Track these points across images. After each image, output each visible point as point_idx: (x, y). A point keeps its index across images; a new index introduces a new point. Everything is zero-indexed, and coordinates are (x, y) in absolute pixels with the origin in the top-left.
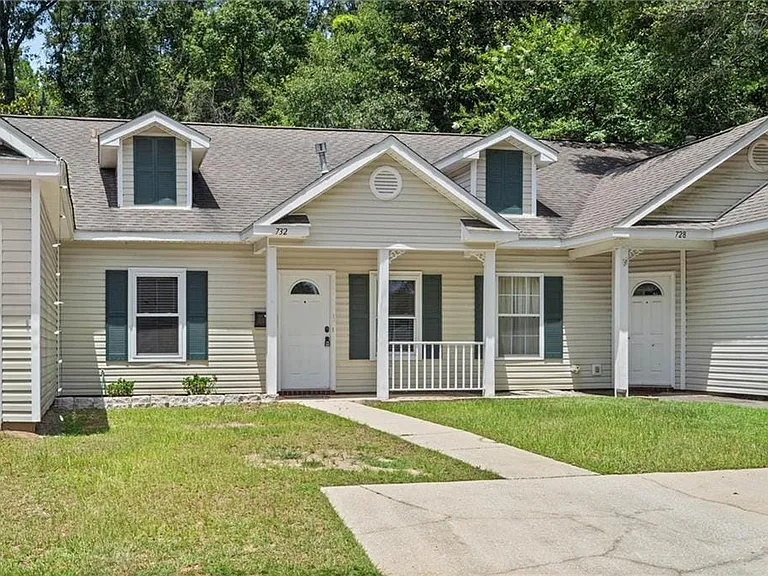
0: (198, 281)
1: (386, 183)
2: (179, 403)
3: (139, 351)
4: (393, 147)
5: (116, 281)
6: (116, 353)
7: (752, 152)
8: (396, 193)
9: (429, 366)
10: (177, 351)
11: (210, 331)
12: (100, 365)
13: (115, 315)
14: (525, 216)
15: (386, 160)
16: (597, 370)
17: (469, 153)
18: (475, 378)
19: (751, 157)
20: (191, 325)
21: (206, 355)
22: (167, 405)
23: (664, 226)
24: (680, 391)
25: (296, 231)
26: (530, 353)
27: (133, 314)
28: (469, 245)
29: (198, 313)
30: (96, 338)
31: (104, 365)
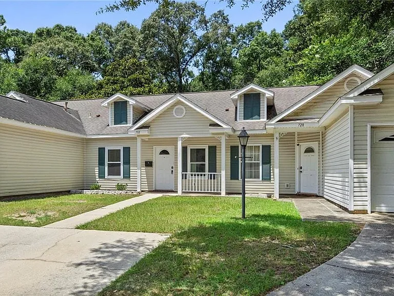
0: (127, 150)
1: (179, 112)
2: (107, 193)
3: (109, 175)
4: (178, 98)
5: (101, 151)
6: (102, 176)
7: (346, 84)
8: (183, 115)
9: (211, 182)
10: (120, 175)
11: (131, 168)
12: (97, 179)
13: (101, 163)
14: (261, 120)
15: (179, 103)
16: (287, 185)
17: (233, 96)
18: (217, 187)
19: (345, 86)
20: (125, 166)
21: (130, 177)
22: (103, 193)
23: (293, 122)
24: (320, 196)
25: (144, 132)
26: (255, 178)
27: (106, 162)
28: (213, 134)
29: (127, 162)
30: (96, 170)
31: (98, 179)
